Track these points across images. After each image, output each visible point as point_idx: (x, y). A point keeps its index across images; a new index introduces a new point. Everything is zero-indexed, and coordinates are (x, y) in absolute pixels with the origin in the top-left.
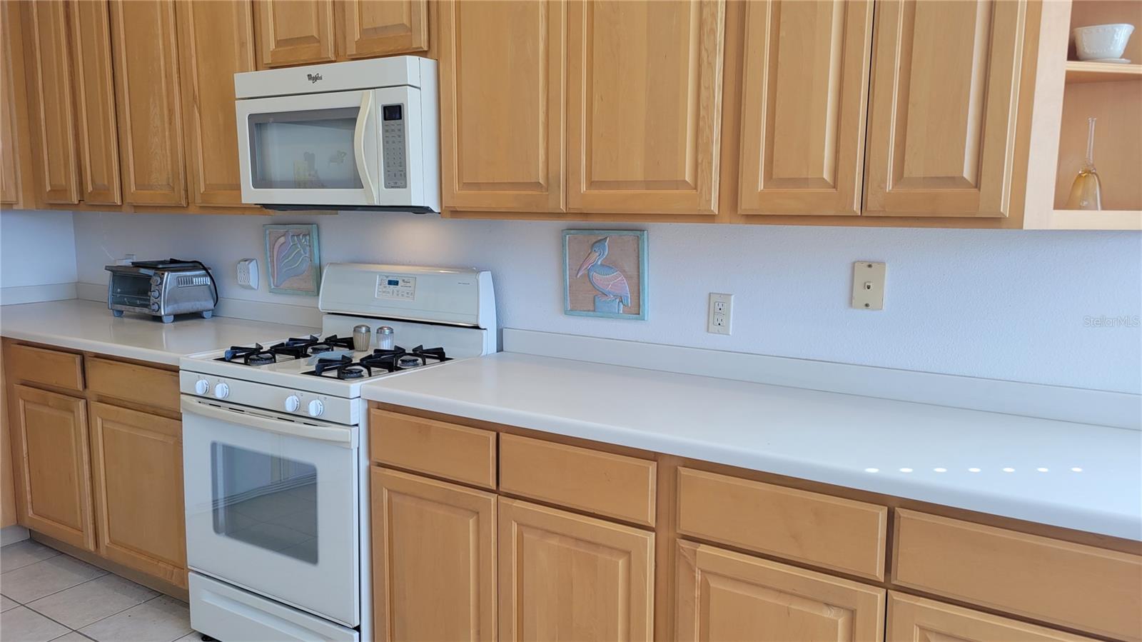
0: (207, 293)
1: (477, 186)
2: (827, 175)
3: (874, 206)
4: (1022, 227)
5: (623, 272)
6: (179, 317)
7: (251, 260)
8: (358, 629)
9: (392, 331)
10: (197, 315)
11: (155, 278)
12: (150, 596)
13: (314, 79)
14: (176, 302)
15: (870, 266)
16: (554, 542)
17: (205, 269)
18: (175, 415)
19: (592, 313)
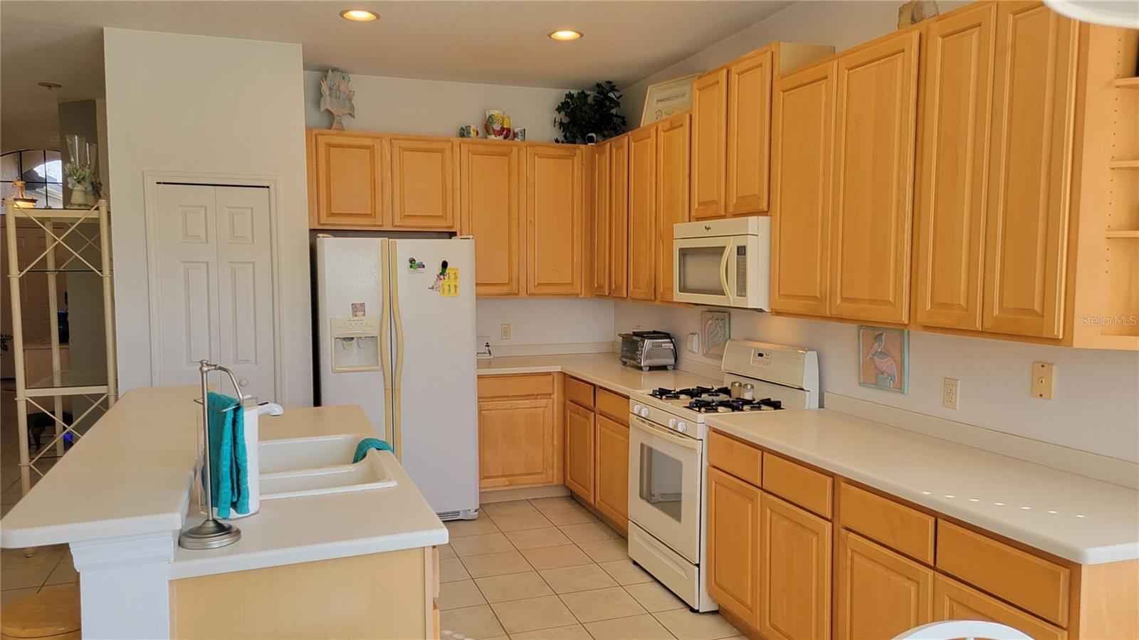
0: (671, 354)
1: (788, 296)
2: (963, 303)
3: (988, 326)
4: (1072, 346)
5: (893, 358)
6: (652, 368)
7: (696, 334)
8: (698, 565)
9: (752, 387)
10: (664, 368)
11: (639, 343)
12: (617, 537)
13: (708, 229)
14: (651, 358)
15: (1043, 366)
16: (785, 523)
17: (670, 338)
18: (627, 424)
19: (874, 386)
